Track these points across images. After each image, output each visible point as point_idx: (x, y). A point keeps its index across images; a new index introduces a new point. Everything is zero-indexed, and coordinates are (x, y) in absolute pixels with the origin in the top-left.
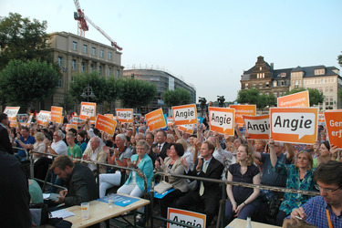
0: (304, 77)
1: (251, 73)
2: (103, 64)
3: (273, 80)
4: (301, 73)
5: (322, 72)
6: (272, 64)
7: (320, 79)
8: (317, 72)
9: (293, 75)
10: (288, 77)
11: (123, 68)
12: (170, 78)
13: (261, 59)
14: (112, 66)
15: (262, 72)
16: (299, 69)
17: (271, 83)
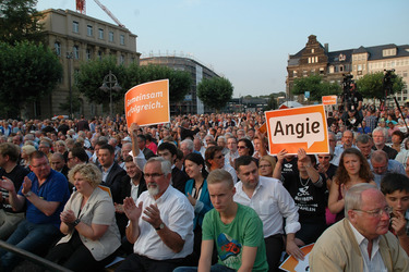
0: (369, 59)
1: (300, 58)
2: (114, 51)
3: (329, 65)
4: (366, 55)
5: (393, 52)
6: (327, 45)
7: (390, 61)
8: (386, 53)
9: (355, 57)
10: (349, 60)
11: (139, 55)
12: (197, 67)
13: (312, 39)
14: (125, 52)
15: (314, 55)
16: (361, 50)
17: (327, 69)
